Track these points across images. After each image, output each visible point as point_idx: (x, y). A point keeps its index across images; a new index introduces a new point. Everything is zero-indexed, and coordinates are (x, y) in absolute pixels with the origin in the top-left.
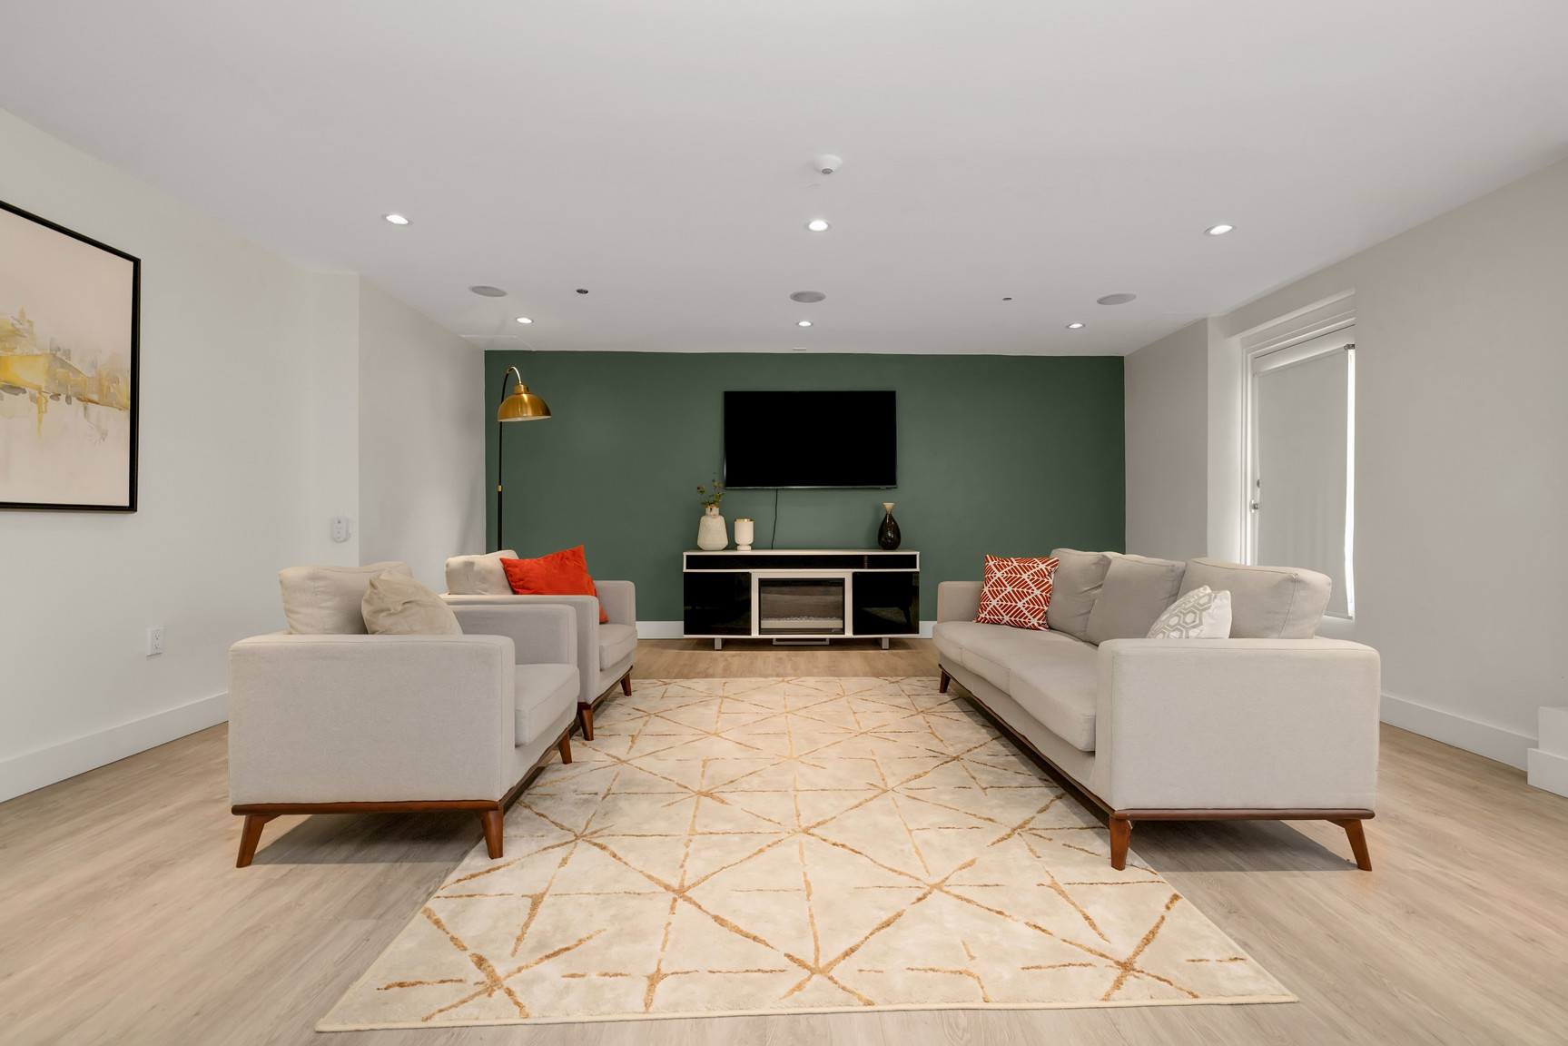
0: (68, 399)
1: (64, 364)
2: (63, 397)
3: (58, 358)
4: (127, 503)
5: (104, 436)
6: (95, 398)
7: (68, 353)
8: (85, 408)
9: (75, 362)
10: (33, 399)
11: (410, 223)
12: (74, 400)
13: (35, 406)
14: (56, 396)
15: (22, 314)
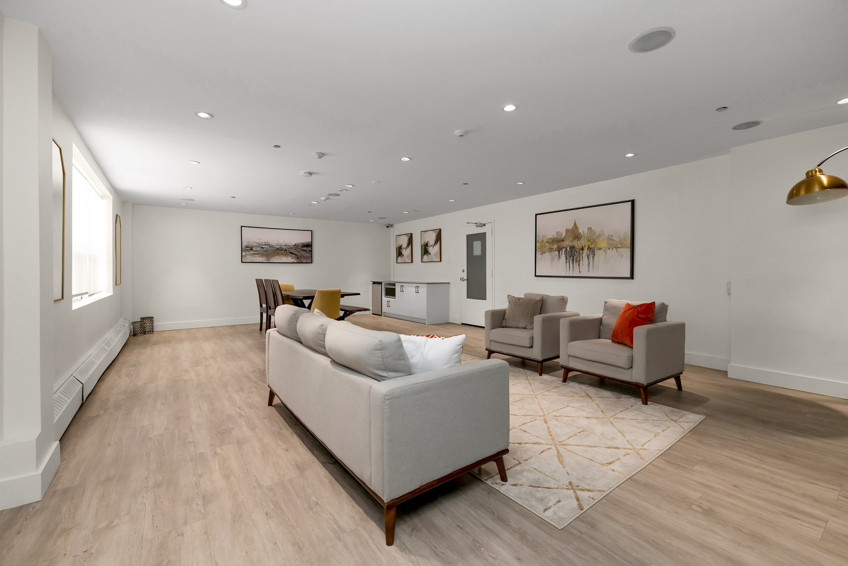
0: (612, 249)
1: (611, 239)
2: (611, 248)
3: (610, 238)
4: (629, 276)
5: (622, 257)
6: (620, 246)
7: (612, 236)
8: (617, 250)
9: (614, 238)
10: (604, 250)
11: (635, 154)
12: (614, 248)
13: (604, 252)
14: (609, 249)
15: (602, 230)
